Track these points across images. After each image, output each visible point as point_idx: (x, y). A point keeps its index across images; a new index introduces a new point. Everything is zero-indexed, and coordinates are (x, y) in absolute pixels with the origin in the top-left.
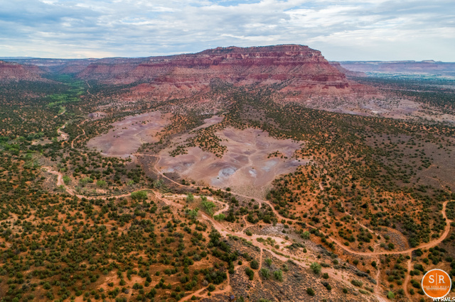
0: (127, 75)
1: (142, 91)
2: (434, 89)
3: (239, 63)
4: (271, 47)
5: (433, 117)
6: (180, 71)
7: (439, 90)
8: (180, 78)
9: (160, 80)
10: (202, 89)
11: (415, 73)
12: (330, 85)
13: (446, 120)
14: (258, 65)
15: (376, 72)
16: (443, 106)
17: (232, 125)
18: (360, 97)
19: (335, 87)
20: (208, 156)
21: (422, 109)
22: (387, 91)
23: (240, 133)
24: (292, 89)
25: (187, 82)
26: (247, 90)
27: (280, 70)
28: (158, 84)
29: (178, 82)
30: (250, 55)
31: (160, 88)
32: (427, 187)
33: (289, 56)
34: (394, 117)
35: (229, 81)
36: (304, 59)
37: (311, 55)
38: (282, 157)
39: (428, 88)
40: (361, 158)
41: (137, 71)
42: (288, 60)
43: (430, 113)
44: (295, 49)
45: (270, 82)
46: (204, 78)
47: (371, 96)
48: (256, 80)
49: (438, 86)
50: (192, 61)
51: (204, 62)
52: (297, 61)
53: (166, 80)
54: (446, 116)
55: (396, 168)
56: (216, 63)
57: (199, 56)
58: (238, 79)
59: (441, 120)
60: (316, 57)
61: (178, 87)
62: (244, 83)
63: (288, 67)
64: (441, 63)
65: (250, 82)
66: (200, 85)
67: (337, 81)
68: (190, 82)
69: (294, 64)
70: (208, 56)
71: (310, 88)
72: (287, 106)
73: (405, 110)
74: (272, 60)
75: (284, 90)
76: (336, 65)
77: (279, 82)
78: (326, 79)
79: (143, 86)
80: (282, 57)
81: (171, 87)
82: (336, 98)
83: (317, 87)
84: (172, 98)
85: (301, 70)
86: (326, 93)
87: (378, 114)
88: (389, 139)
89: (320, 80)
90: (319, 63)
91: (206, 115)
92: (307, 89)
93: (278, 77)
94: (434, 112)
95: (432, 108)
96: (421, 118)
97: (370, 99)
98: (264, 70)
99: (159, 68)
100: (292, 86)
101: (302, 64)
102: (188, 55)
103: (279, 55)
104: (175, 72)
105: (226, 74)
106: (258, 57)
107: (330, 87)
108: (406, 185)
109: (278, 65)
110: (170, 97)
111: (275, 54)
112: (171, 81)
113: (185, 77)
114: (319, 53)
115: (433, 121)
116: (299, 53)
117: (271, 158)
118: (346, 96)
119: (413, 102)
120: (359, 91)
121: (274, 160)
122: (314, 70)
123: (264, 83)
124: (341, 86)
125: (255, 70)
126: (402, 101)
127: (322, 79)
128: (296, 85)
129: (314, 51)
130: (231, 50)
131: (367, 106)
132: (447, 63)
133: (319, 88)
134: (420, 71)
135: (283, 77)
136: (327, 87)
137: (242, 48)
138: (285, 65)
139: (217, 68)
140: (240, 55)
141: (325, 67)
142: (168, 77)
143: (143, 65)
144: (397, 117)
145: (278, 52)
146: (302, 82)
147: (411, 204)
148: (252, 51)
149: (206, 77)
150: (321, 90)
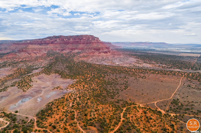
0: (6, 49)
1: (9, 57)
2: (145, 53)
3: (63, 43)
4: (78, 36)
5: (139, 65)
6: (31, 46)
7: (147, 53)
8: (30, 50)
9: (20, 51)
10: (43, 55)
11: (142, 47)
12: (101, 52)
13: (144, 66)
14: (72, 43)
15: (128, 46)
16: (145, 60)
17: (45, 73)
18: (114, 57)
19: (103, 53)
20: (19, 91)
21: (136, 62)
22: (125, 54)
23: (47, 77)
24: (85, 54)
25: (34, 52)
26: (64, 55)
27: (81, 46)
28: (19, 53)
29: (29, 52)
30: (68, 39)
31: (19, 55)
32: (121, 100)
33: (85, 40)
34: (124, 66)
35: (58, 51)
36: (91, 41)
37: (95, 39)
38: (60, 89)
39: (143, 53)
40: (98, 87)
41: (12, 47)
42: (84, 41)
43: (139, 63)
44: (88, 37)
45: (76, 51)
46: (44, 50)
47: (118, 56)
48: (70, 50)
49: (147, 52)
50: (41, 42)
51: (47, 42)
52: (88, 42)
53: (23, 51)
54: (145, 64)
55: (111, 91)
56: (52, 43)
57: (45, 40)
58: (62, 50)
59: (141, 66)
60: (97, 40)
61: (29, 54)
62: (64, 51)
63: (85, 45)
64: (151, 43)
65: (68, 51)
66: (42, 53)
67: (104, 50)
68: (36, 52)
69: (87, 43)
70: (49, 40)
71: (93, 53)
72: (79, 62)
73: (130, 62)
74: (78, 41)
75: (81, 55)
76: (109, 43)
77: (80, 51)
78: (99, 50)
79: (12, 54)
80: (82, 40)
81: (26, 55)
82: (103, 58)
83: (96, 53)
84: (24, 60)
85: (90, 46)
86: (99, 56)
87: (118, 65)
88: (116, 76)
89: (97, 50)
90: (98, 43)
91: (36, 68)
92: (92, 54)
93: (80, 49)
94: (140, 63)
95: (141, 61)
96: (134, 66)
97: (117, 58)
98: (74, 46)
99: (24, 45)
100: (86, 53)
101: (90, 43)
102: (39, 39)
103: (81, 39)
104: (28, 47)
105: (57, 47)
106: (71, 40)
107: (101, 53)
108: (112, 100)
109: (80, 43)
110: (23, 59)
111: (79, 39)
112: (25, 51)
113: (33, 49)
114: (98, 38)
115: (139, 67)
116: (89, 38)
117: (54, 90)
118: (108, 57)
119: (134, 59)
120: (114, 54)
121: (55, 91)
122: (95, 45)
123: (73, 51)
124: (106, 52)
125: (70, 46)
126: (130, 58)
127: (98, 49)
128: (88, 52)
129: (96, 38)
130: (59, 37)
131: (115, 61)
132: (154, 43)
133: (97, 53)
134: (144, 46)
135: (82, 49)
136: (100, 53)
137: (65, 36)
138: (83, 43)
139: (52, 45)
140: (63, 39)
141: (101, 45)
142: (24, 49)
143: (15, 44)
144: (125, 65)
145: (80, 38)
146: (90, 51)
147: (109, 111)
148: (69, 38)
149: (45, 49)
150: (98, 54)
